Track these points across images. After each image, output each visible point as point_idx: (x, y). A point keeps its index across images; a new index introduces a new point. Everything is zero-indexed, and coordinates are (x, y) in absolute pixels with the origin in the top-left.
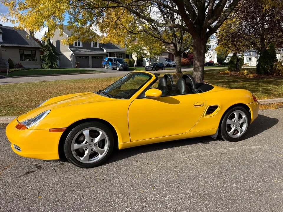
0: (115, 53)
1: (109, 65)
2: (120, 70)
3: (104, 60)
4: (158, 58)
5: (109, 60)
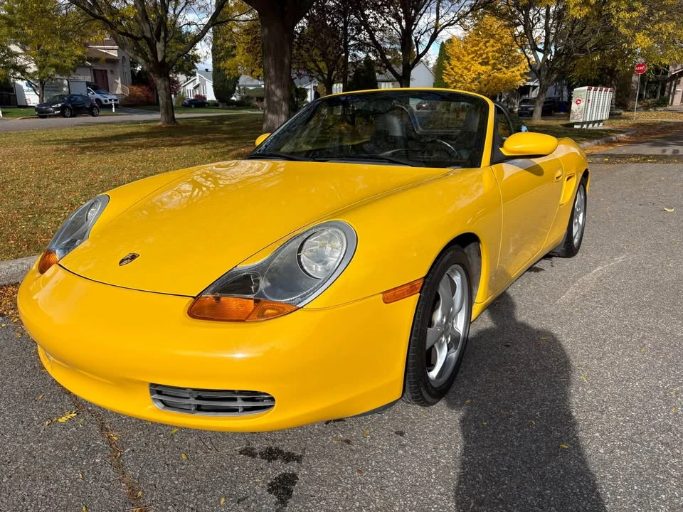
4: (66, 82)
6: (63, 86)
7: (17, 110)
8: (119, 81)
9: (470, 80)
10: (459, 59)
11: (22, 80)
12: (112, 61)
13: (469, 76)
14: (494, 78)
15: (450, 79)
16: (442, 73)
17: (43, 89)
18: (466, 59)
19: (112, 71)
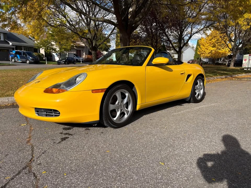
0: (22, 46)
1: (17, 58)
2: (30, 63)
3: (11, 53)
4: (67, 54)
5: (17, 53)
6: (67, 55)
7: (52, 62)
8: (84, 54)
9: (208, 53)
10: (203, 45)
11: (55, 53)
12: (83, 47)
13: (207, 52)
14: (218, 52)
15: (200, 53)
16: (197, 51)
17: (60, 56)
18: (206, 45)
19: (82, 50)
